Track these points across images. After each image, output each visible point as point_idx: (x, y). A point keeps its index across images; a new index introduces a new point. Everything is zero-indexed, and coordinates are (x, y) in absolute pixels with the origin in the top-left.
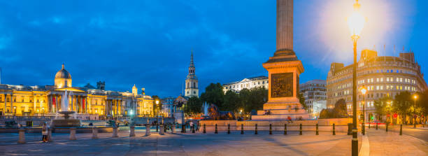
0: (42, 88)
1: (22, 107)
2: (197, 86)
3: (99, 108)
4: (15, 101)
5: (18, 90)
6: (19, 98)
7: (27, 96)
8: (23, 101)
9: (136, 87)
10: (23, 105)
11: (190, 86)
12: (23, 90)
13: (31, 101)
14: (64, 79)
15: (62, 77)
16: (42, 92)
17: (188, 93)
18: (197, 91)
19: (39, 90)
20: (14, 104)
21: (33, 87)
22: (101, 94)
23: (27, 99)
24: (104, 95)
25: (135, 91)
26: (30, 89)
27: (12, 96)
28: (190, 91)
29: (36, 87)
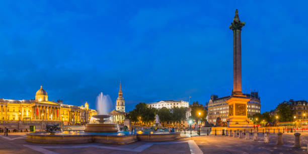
0: (28, 102)
1: (13, 115)
2: (124, 104)
3: (65, 117)
4: (8, 111)
5: (11, 103)
6: (11, 109)
7: (16, 107)
8: (14, 111)
9: (88, 103)
10: (14, 114)
11: (120, 104)
12: (14, 102)
13: (19, 111)
14: (43, 96)
15: (41, 94)
16: (28, 104)
17: (118, 108)
18: (124, 107)
19: (25, 103)
20: (8, 113)
21: (21, 101)
22: (66, 107)
23: (17, 109)
24: (68, 108)
25: (87, 106)
26: (19, 102)
27: (6, 107)
28: (120, 107)
29: (23, 100)
